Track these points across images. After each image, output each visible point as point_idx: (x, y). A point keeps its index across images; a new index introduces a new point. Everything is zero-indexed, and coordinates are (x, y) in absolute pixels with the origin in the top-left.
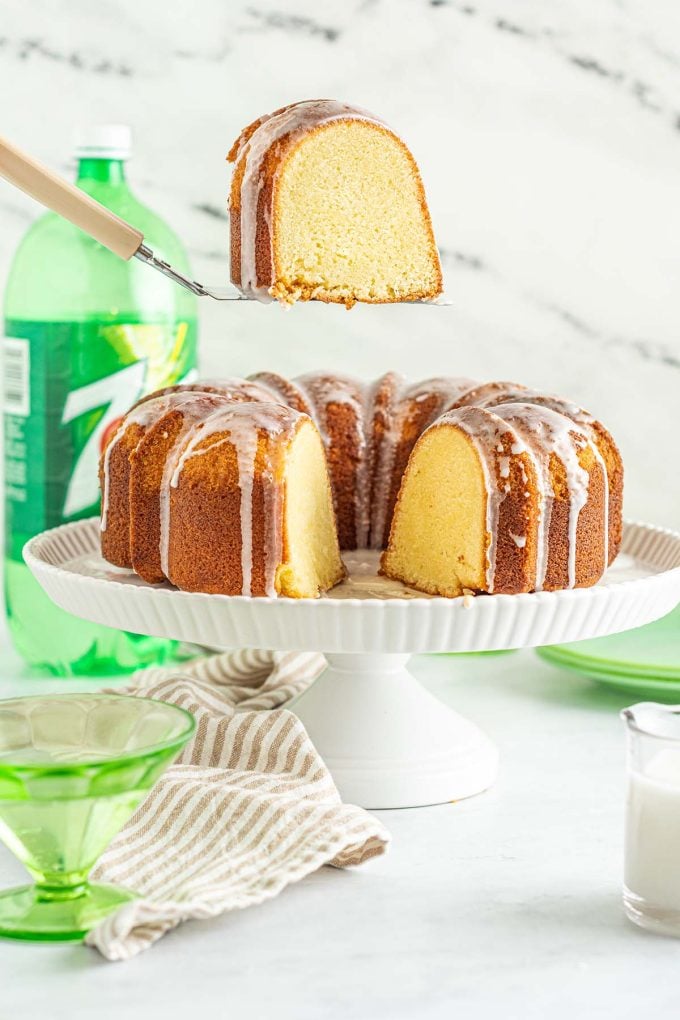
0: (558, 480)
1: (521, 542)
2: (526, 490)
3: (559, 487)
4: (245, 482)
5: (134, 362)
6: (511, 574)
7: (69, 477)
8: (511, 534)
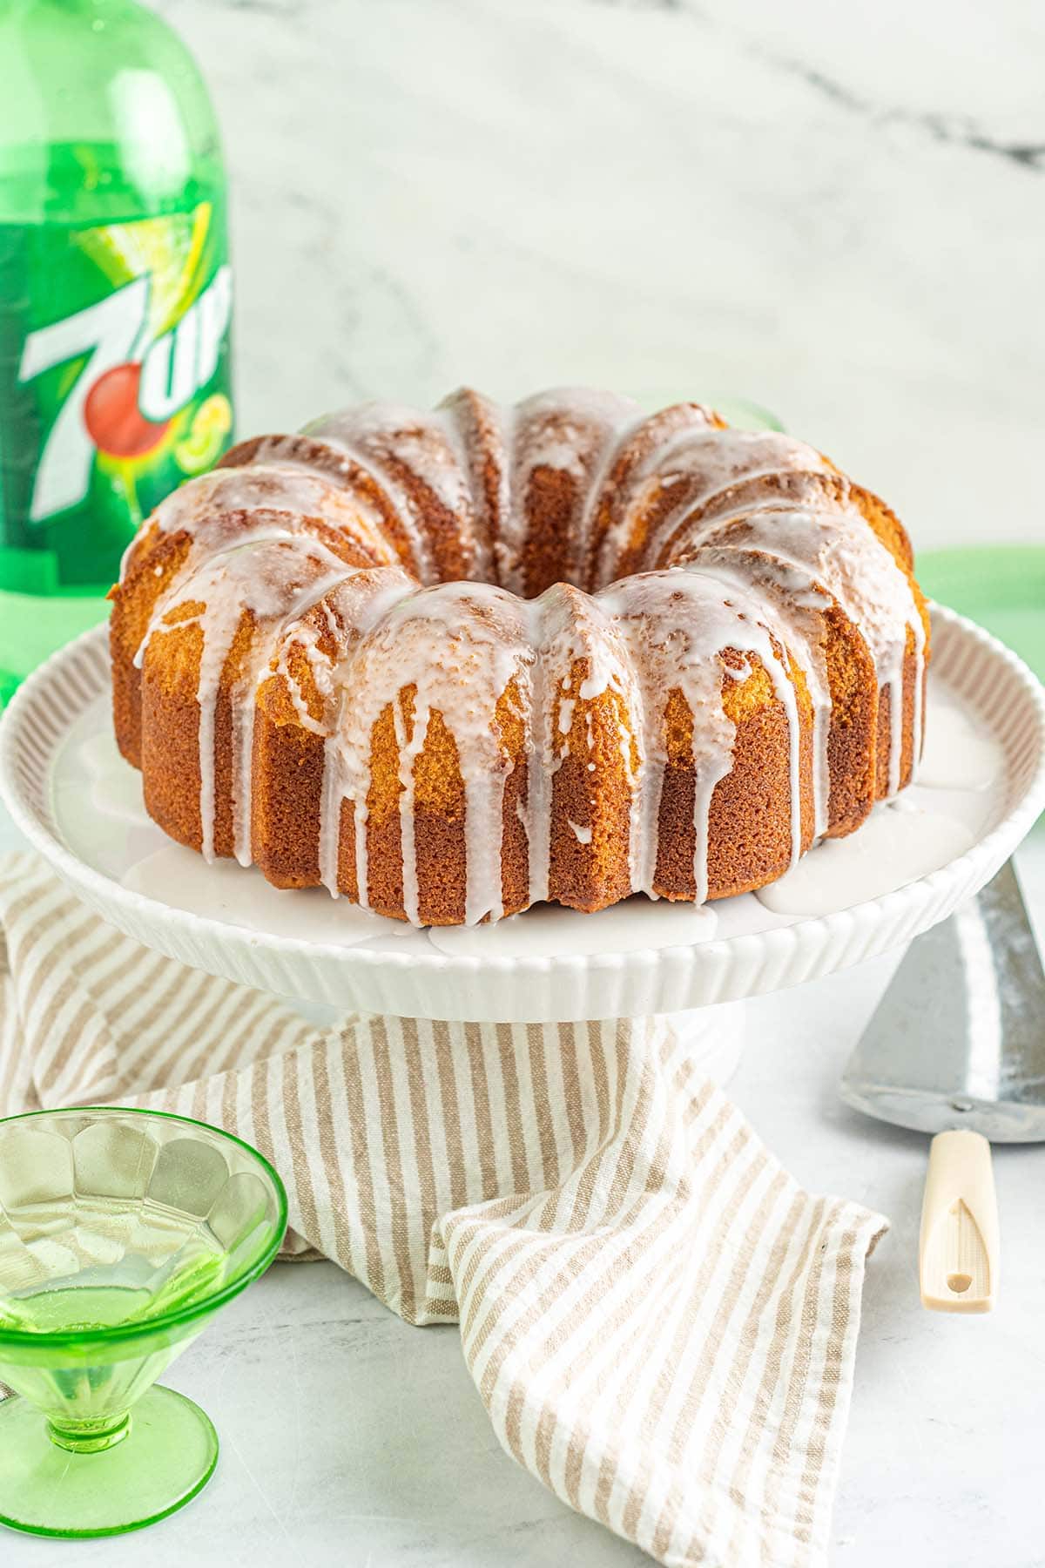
0: (677, 734)
1: (584, 836)
2: (591, 760)
3: (676, 746)
4: (206, 690)
5: (130, 281)
6: (570, 878)
7: (36, 463)
8: (569, 822)
